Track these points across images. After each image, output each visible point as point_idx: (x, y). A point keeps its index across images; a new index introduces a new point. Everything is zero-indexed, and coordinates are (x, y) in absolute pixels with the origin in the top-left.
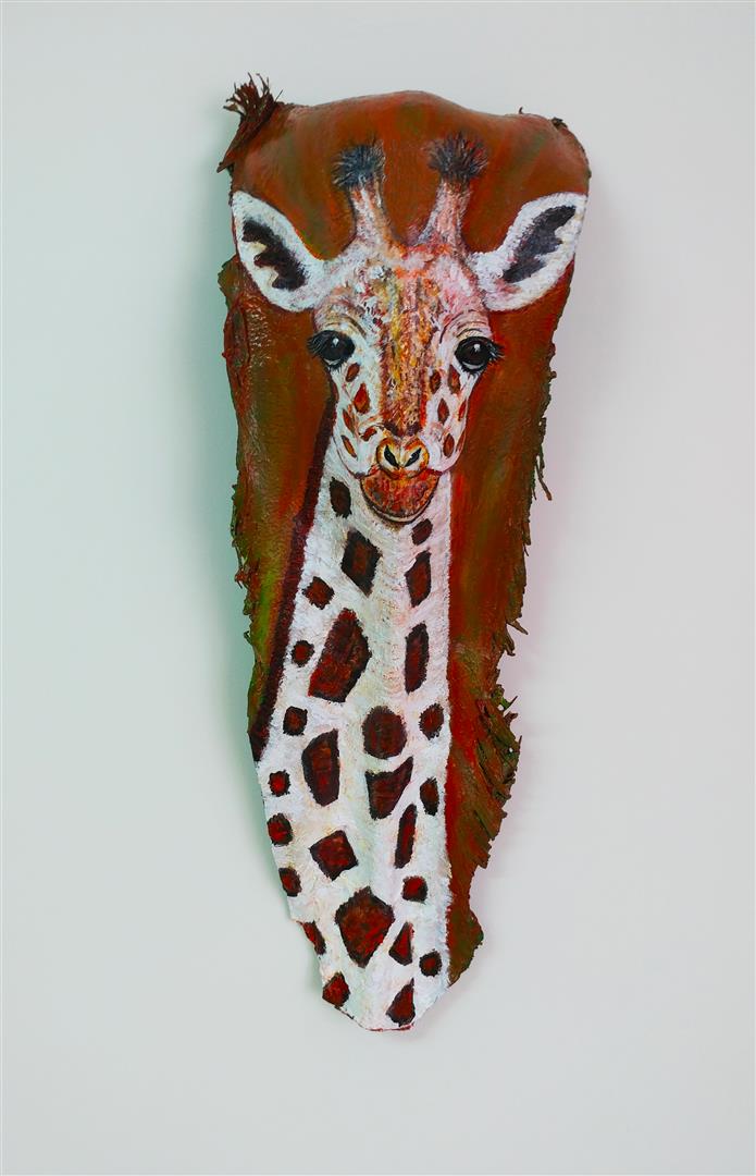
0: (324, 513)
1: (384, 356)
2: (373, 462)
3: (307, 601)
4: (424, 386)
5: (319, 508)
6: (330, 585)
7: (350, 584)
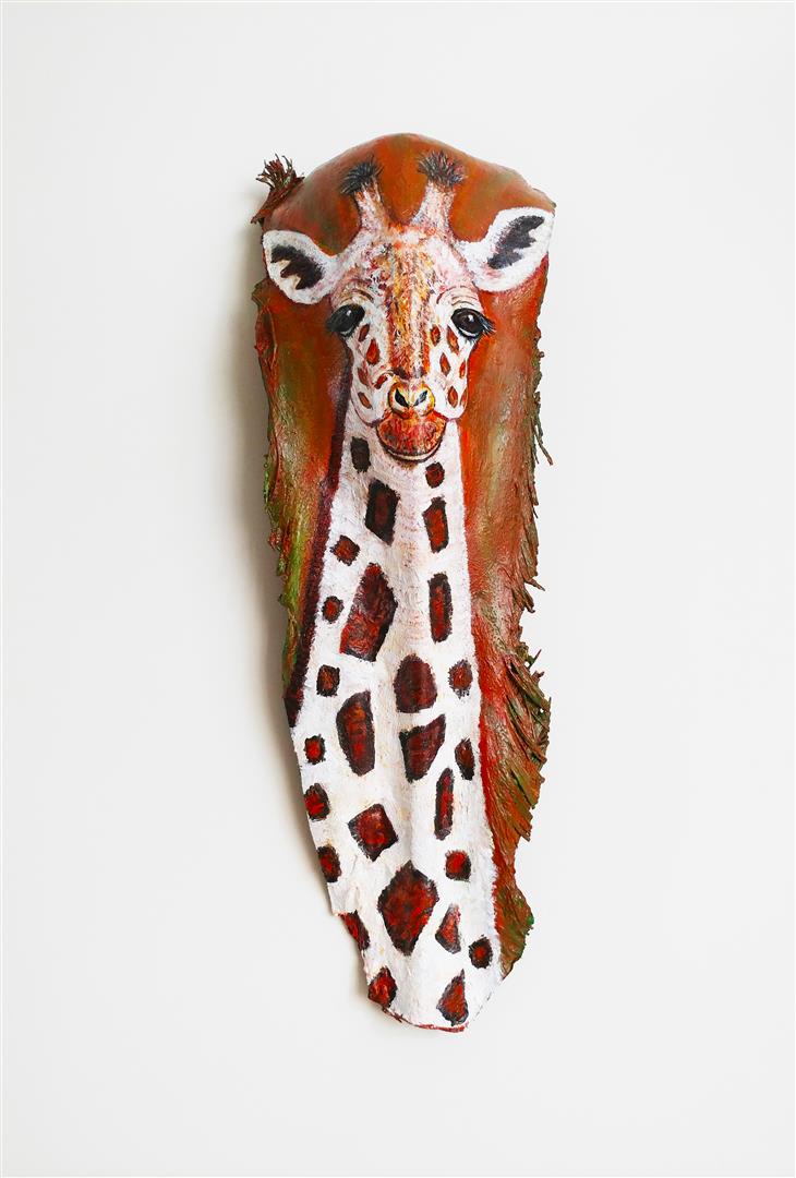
0: (347, 474)
1: (389, 312)
2: (386, 406)
3: (335, 557)
4: (426, 337)
5: (343, 471)
6: (356, 542)
7: (374, 538)
